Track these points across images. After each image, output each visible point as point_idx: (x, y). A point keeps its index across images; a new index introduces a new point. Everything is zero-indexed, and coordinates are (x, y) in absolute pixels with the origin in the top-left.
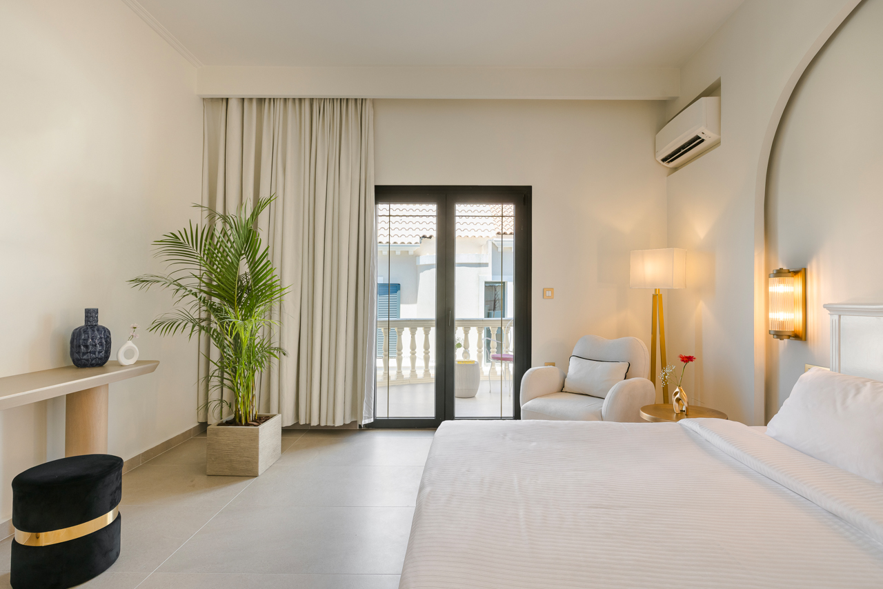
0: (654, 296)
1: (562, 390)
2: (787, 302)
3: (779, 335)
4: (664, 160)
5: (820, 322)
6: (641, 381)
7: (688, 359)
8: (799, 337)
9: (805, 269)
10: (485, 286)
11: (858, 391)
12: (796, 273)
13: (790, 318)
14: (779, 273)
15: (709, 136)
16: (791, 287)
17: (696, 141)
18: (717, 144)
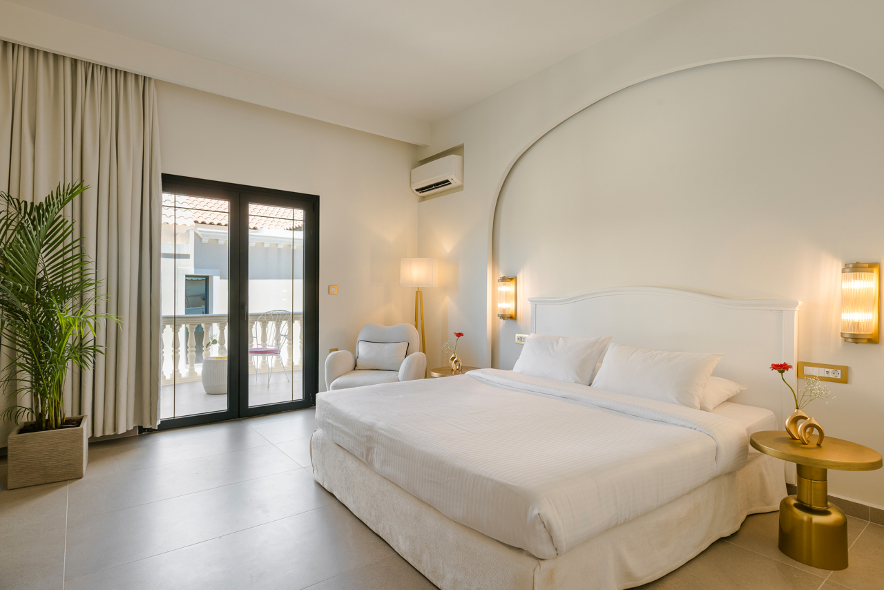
0: (417, 292)
1: (355, 368)
2: (506, 297)
3: (503, 317)
4: (417, 190)
5: (524, 308)
6: (417, 354)
7: (459, 335)
8: (513, 318)
9: (516, 277)
10: (186, 280)
11: (558, 343)
12: (511, 279)
13: (507, 306)
14: (504, 279)
15: (455, 182)
16: (508, 288)
17: (446, 182)
18: (460, 188)
